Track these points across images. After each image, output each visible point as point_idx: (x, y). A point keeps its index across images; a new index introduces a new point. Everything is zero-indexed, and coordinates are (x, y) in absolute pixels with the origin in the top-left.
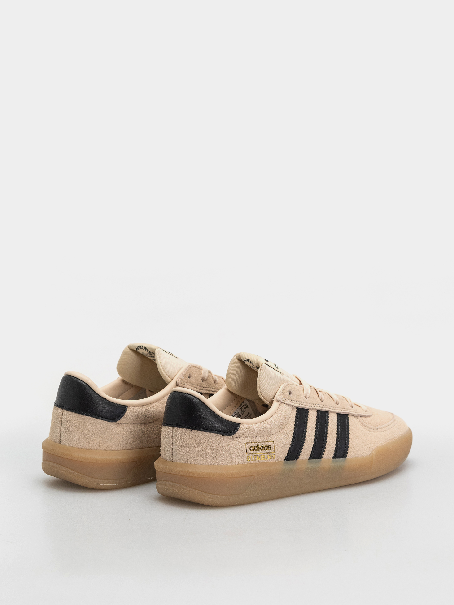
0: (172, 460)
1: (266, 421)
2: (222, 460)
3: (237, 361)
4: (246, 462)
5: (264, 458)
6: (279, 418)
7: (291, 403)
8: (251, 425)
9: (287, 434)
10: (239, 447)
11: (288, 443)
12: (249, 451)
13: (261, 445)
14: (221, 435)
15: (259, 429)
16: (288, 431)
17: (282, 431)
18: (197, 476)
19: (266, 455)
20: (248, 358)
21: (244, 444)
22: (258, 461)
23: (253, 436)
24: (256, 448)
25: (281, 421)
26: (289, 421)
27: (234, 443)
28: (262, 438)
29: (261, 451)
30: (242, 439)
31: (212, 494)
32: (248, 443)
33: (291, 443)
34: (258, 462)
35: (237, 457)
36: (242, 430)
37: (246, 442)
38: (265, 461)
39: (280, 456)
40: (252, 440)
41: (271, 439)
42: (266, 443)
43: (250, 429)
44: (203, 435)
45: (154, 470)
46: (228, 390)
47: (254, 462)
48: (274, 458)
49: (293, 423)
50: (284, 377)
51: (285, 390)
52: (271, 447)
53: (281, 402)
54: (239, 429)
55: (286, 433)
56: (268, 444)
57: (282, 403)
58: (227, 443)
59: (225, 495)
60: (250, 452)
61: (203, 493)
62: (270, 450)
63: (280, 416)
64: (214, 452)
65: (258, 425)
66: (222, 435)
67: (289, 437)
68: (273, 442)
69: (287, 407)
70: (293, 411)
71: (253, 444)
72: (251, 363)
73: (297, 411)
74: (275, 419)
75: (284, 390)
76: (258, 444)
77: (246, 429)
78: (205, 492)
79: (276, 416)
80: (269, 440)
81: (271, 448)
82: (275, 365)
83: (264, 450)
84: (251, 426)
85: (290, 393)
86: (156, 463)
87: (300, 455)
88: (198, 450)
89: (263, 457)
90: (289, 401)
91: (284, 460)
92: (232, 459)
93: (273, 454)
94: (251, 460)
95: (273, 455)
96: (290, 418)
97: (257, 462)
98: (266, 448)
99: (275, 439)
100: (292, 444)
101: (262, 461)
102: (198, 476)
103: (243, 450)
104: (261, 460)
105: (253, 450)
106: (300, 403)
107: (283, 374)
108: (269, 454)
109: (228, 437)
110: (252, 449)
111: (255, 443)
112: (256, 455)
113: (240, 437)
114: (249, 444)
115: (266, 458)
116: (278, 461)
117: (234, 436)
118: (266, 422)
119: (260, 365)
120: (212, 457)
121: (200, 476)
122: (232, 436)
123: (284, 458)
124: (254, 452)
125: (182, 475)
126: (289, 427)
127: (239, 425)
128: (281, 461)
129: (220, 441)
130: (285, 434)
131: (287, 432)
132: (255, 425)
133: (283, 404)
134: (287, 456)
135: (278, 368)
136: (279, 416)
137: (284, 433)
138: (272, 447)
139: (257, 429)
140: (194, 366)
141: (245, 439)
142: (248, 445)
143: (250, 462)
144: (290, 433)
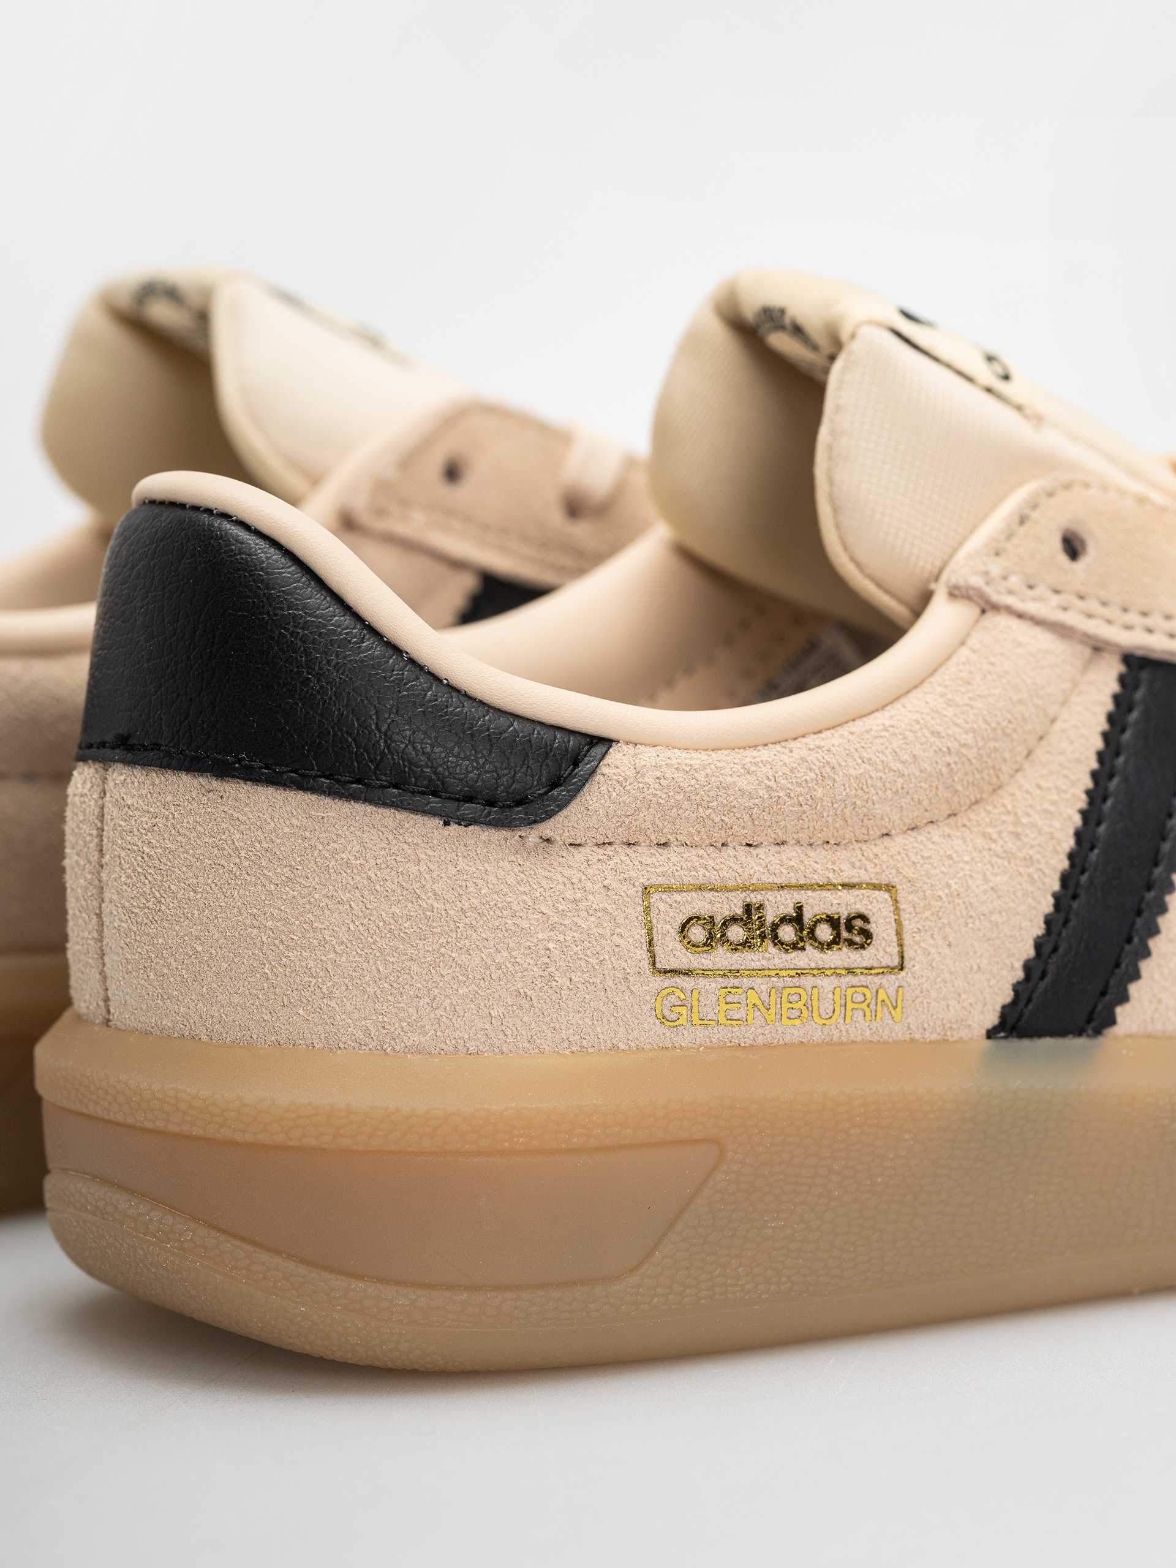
0: (104, 1013)
1: (843, 731)
2: (439, 1012)
3: (719, 334)
4: (652, 1033)
5: (805, 1013)
6: (949, 712)
7: (1071, 618)
8: (703, 756)
9: (1017, 836)
10: (583, 914)
11: (1022, 908)
12: (671, 952)
13: (777, 906)
14: (438, 822)
15: (772, 784)
16: (1028, 815)
17: (980, 815)
18: (238, 1137)
19: (827, 983)
20: (775, 298)
21: (631, 892)
22: (755, 1032)
23: (719, 836)
24: (736, 933)
25: (969, 739)
26: (1044, 743)
27: (544, 882)
28: (790, 853)
29: (784, 956)
30: (621, 856)
31: (360, 1277)
32: (668, 889)
33: (1047, 905)
34: (760, 1040)
35: (565, 992)
36: (618, 787)
37: (654, 880)
38: (818, 1036)
39: (952, 1002)
40: (702, 871)
41: (869, 866)
42: (824, 894)
43: (684, 785)
44: (294, 821)
45: (34, 1101)
46: (685, 554)
47: (719, 1035)
48: (897, 1013)
49: (1078, 761)
50: (1049, 440)
51: (1028, 525)
52: (872, 927)
53: (988, 607)
54: (598, 777)
55: (1011, 828)
56: (843, 904)
57: (996, 608)
58: (480, 883)
59: (469, 1288)
60: (683, 958)
61: (290, 1265)
62: (862, 947)
63: (966, 700)
64: (382, 951)
65: (765, 754)
66: (447, 824)
67: (1029, 860)
68: (889, 888)
69: (1043, 640)
70: (1091, 675)
71: (709, 895)
72: (798, 331)
73: (1122, 680)
74: (917, 716)
75: (1023, 520)
76: (755, 898)
77: (651, 781)
78: (303, 1261)
79: (929, 698)
80: (849, 874)
81: (867, 935)
82: (990, 359)
83: (808, 948)
84: (697, 759)
85: (1073, 547)
86: (45, 1053)
87: (1124, 998)
88: (255, 931)
89: (800, 1005)
90: (1055, 600)
91: (991, 1034)
92: (521, 1007)
93: (891, 981)
94: (696, 1021)
95: (892, 992)
96: (1058, 726)
97: (747, 1035)
98: (824, 932)
99: (909, 872)
100: (1061, 917)
101: (793, 1031)
102: (249, 1138)
103: (620, 941)
104: (785, 1021)
105: (709, 943)
106: (1155, 621)
107: (1038, 420)
108: (854, 980)
109: (496, 835)
110: (698, 933)
111: (728, 890)
112: (736, 982)
113: (601, 840)
114: (677, 897)
115: (826, 1006)
116: (934, 1037)
117: (547, 828)
118: (833, 739)
119: (844, 335)
120: (364, 991)
121: (263, 1138)
122: (532, 835)
123: (992, 1019)
124: (721, 957)
125: (148, 1125)
126: (1039, 787)
127: (597, 751)
128: (964, 1034)
129: (423, 868)
130: (1000, 833)
131: (1017, 822)
132: (737, 756)
133: (1003, 621)
134: (1015, 1002)
135: (1006, 377)
136: (949, 703)
137: (989, 830)
138: (882, 927)
139: (749, 788)
140: (491, 410)
141: (645, 854)
142: (662, 906)
143: (688, 1037)
144: (1047, 829)
